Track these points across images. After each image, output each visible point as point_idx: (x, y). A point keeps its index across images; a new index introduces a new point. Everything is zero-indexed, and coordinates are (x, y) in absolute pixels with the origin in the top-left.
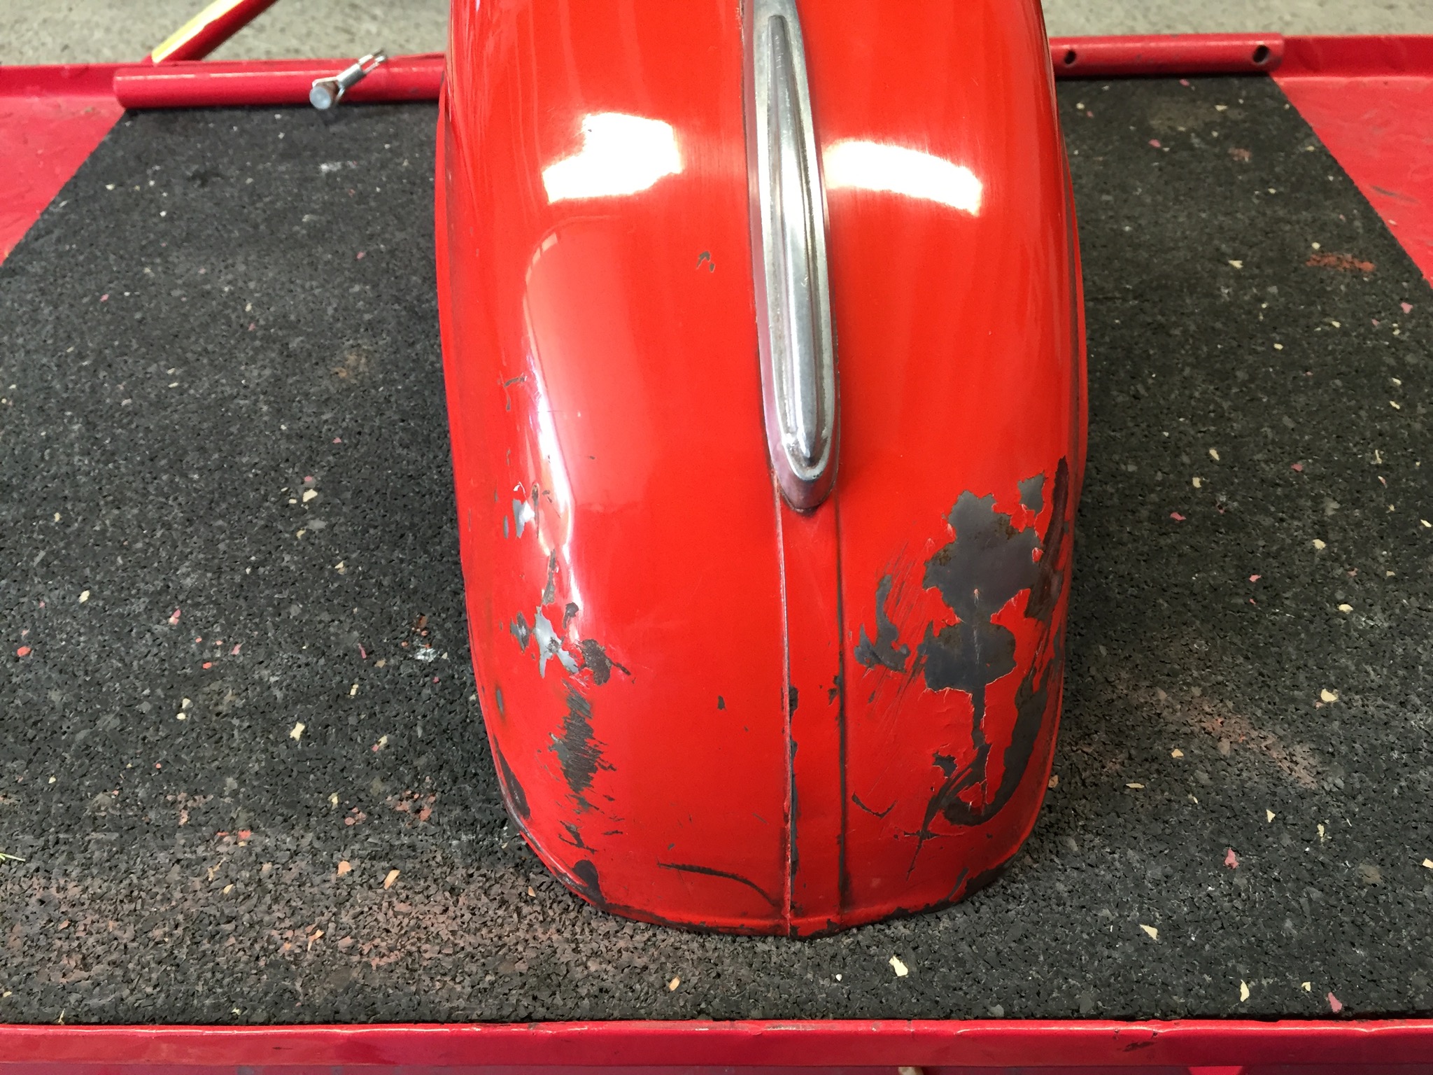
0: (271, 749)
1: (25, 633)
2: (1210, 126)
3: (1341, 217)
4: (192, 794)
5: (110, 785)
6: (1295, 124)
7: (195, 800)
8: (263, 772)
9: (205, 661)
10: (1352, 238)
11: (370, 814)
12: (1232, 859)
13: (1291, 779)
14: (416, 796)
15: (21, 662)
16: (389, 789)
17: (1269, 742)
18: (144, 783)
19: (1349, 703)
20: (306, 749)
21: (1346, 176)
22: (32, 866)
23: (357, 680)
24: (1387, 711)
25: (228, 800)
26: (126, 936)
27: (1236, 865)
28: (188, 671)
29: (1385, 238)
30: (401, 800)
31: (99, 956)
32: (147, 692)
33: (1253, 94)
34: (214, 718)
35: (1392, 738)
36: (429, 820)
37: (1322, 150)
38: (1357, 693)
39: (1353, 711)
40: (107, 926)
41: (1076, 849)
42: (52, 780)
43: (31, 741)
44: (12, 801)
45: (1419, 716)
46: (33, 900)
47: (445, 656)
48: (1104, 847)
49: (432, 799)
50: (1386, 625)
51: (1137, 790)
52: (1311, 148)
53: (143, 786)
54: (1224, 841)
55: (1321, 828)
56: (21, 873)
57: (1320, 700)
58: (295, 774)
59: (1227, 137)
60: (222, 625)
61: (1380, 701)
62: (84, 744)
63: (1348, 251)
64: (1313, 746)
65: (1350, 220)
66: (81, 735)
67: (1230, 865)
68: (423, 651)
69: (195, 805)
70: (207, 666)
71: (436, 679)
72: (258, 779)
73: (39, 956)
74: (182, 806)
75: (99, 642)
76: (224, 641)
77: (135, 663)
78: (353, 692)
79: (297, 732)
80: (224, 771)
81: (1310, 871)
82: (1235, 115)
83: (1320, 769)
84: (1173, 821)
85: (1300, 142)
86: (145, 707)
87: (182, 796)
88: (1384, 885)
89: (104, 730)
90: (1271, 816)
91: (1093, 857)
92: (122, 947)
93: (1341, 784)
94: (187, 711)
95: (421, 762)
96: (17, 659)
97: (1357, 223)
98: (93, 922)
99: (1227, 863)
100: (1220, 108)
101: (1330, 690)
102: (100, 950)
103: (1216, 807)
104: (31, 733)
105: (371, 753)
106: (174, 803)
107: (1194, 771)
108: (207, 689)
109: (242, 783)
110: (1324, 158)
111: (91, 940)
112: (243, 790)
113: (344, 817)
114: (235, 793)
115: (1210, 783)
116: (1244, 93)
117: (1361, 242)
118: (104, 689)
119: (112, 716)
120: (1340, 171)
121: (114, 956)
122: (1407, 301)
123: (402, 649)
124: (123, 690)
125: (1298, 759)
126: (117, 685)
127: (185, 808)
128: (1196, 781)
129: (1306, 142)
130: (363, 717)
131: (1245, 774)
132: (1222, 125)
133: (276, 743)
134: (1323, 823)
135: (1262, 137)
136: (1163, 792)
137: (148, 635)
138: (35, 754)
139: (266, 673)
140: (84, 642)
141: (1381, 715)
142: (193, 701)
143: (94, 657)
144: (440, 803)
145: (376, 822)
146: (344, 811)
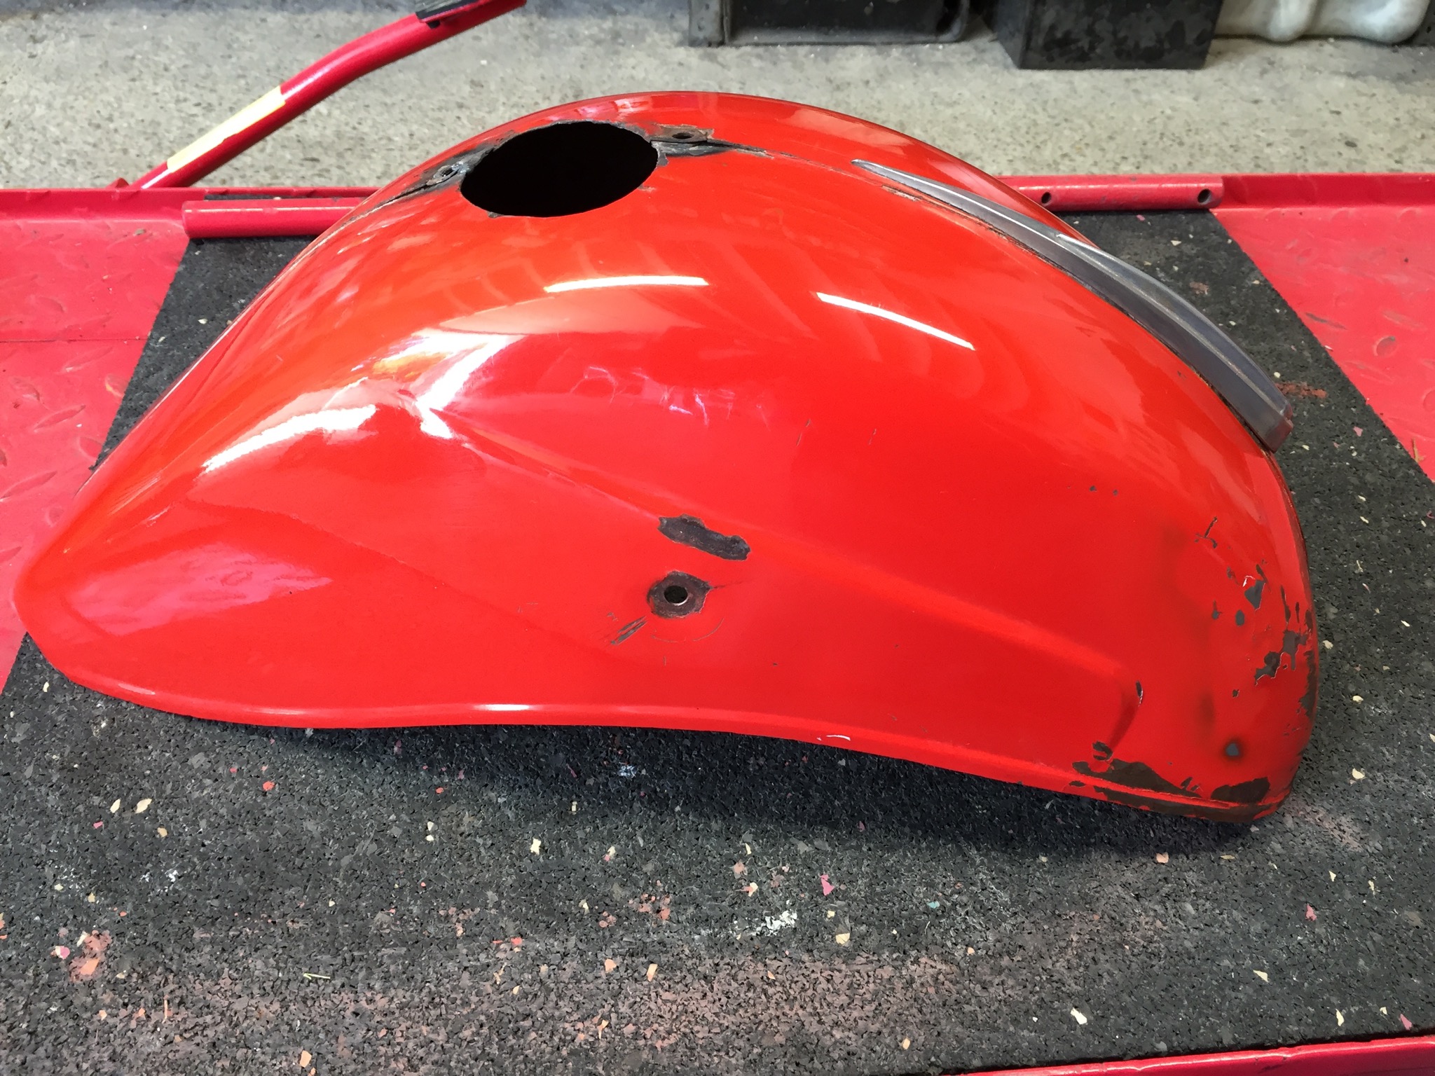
0: (518, 863)
1: (264, 768)
2: (1170, 261)
3: (1293, 347)
4: (461, 908)
5: (385, 905)
6: (1238, 257)
7: (464, 913)
8: (516, 885)
9: (437, 787)
10: (1304, 368)
11: (618, 916)
12: (1311, 913)
13: (1342, 845)
14: (653, 898)
15: (269, 796)
16: (628, 893)
17: (1320, 815)
18: (416, 902)
19: (1374, 779)
20: (548, 862)
21: (1290, 309)
22: (338, 982)
23: (574, 797)
24: (1403, 785)
25: (493, 911)
26: (440, 1038)
27: (1315, 917)
28: (424, 795)
29: (1331, 367)
30: (641, 903)
31: (422, 1058)
32: (393, 817)
33: (1199, 229)
34: (460, 838)
35: (1410, 807)
36: (670, 919)
37: (1266, 284)
38: (1378, 771)
39: (1378, 786)
40: (421, 1031)
41: (1193, 912)
42: (331, 904)
43: (300, 868)
44: (301, 924)
45: (1427, 787)
46: (348, 1013)
47: (644, 772)
48: (1213, 909)
49: (668, 900)
50: (1390, 712)
51: (1229, 861)
52: (1257, 282)
53: (415, 904)
54: (1303, 899)
55: (1371, 883)
56: (330, 990)
57: (1353, 779)
58: (544, 884)
59: (1185, 271)
60: (442, 752)
61: (1396, 777)
62: (351, 869)
63: (1304, 379)
64: (1353, 816)
65: (1301, 350)
66: (346, 861)
67: (1311, 918)
68: (623, 768)
69: (466, 918)
70: (440, 791)
71: (642, 794)
72: (514, 891)
73: (369, 1062)
74: (454, 920)
75: (336, 773)
76: (448, 767)
77: (374, 791)
78: (574, 808)
79: (535, 846)
80: (483, 886)
81: (1370, 919)
82: (1190, 250)
83: (1362, 836)
84: (1262, 884)
85: (1246, 275)
86: (396, 831)
87: (452, 911)
88: (1424, 926)
89: (364, 855)
90: (1333, 876)
91: (1207, 918)
92: (440, 1048)
93: (1378, 845)
94: (434, 833)
95: (649, 868)
96: (265, 794)
97: (1306, 353)
98: (408, 1028)
99: (1308, 916)
100: (1175, 243)
101: (1358, 770)
102: (421, 1052)
103: (1291, 872)
104: (298, 861)
105: (604, 862)
106: (447, 917)
107: (1269, 843)
108: (446, 812)
109: (501, 895)
110: (1269, 291)
111: (411, 1045)
112: (503, 902)
113: (597, 921)
114: (497, 905)
115: (1283, 852)
116: (1192, 228)
117: (1312, 371)
118: (354, 817)
119: (369, 841)
120: (1284, 304)
121: (436, 1057)
122: (1358, 425)
123: (605, 767)
124: (371, 816)
125: (1346, 829)
126: (365, 812)
127: (458, 921)
128: (1273, 850)
129: (1252, 276)
130: (588, 830)
131: (1308, 843)
132: (1180, 259)
133: (520, 858)
134: (1372, 880)
135: (1214, 271)
136: (1250, 862)
137: (378, 765)
138: (308, 881)
139: (493, 795)
140: (323, 774)
141: (1398, 787)
142: (436, 823)
143: (336, 788)
144: (674, 904)
145: (626, 923)
146: (597, 916)
